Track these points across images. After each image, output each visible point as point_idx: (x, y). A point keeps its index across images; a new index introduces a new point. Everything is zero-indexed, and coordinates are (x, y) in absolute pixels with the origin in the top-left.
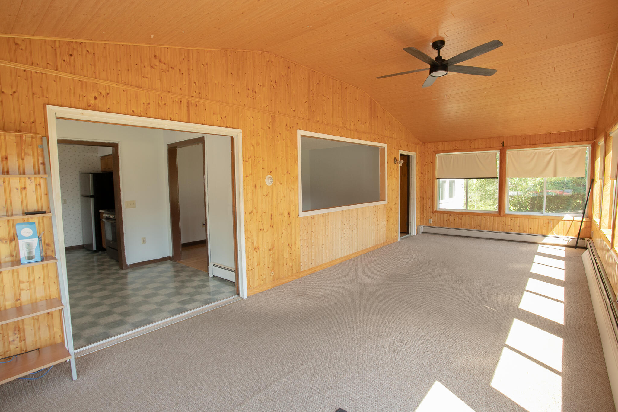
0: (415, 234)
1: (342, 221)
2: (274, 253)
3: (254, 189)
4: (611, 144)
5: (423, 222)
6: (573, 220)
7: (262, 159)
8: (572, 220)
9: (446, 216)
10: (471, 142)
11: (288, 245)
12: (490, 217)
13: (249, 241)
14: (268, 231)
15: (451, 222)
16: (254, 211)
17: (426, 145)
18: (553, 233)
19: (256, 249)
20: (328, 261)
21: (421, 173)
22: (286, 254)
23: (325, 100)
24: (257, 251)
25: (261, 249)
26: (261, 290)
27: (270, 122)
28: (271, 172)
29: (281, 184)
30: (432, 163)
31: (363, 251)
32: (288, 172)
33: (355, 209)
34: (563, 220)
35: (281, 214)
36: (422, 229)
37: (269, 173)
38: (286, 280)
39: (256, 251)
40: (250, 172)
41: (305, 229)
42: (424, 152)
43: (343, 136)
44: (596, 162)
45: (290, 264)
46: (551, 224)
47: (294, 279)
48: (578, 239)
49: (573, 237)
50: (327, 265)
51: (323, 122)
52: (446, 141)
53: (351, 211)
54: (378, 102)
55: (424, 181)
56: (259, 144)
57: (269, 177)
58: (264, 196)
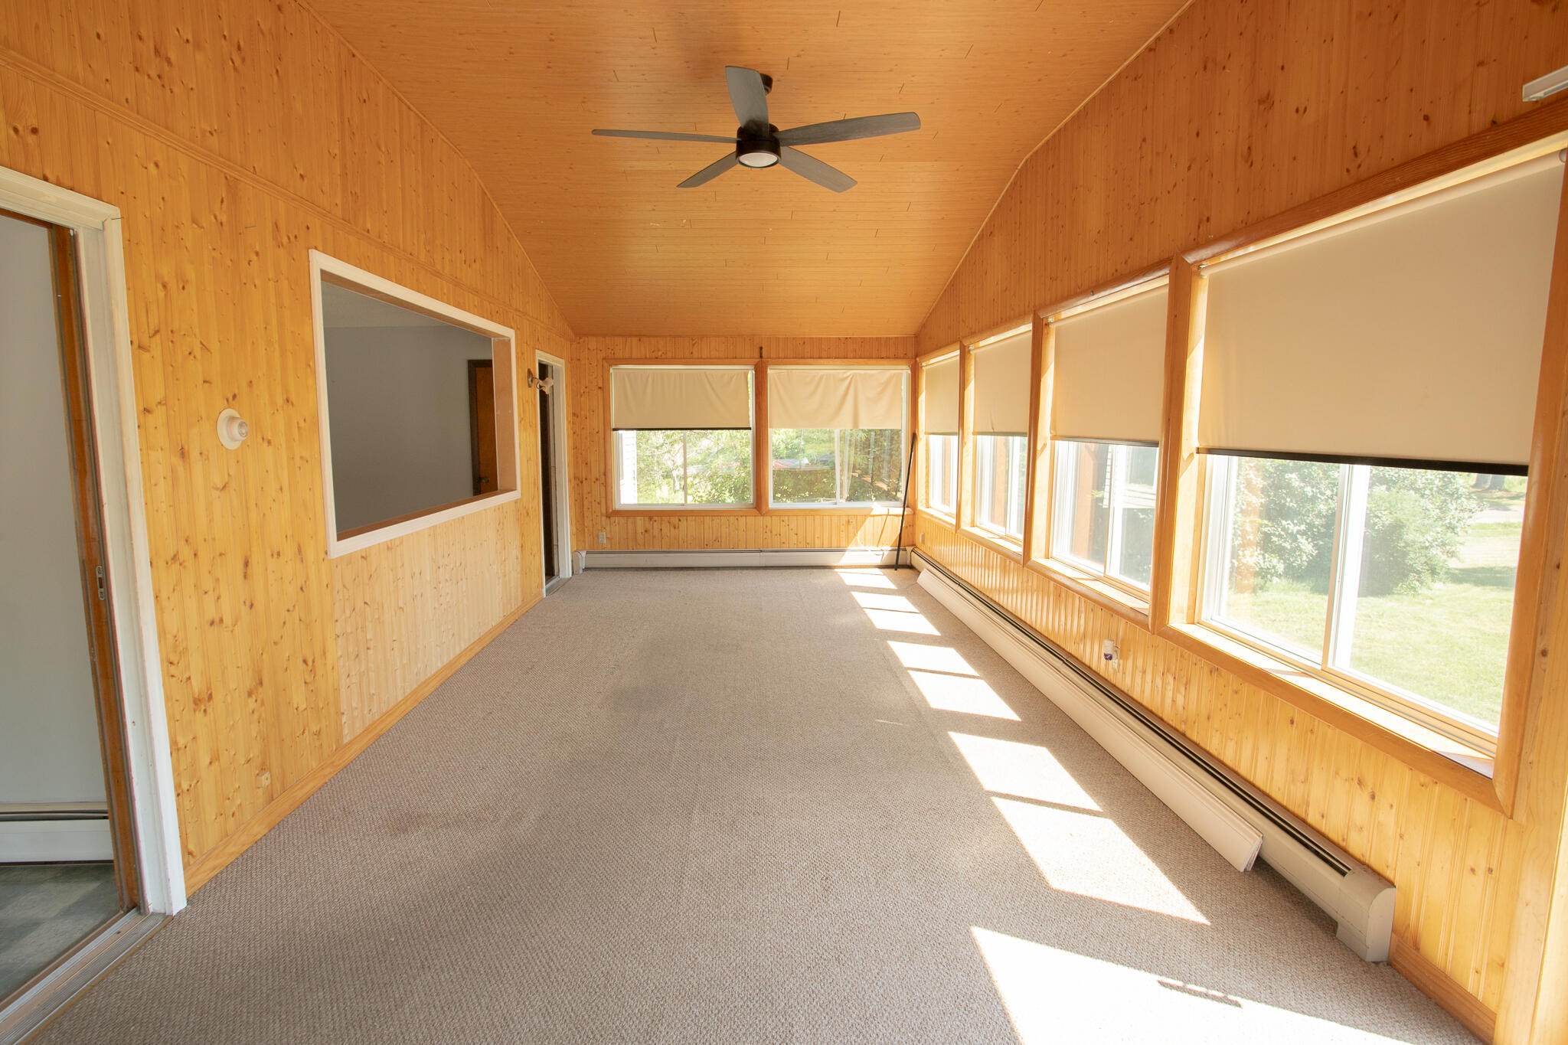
0: (571, 576)
1: (433, 559)
2: (263, 704)
3: (176, 460)
4: (973, 367)
5: (584, 541)
6: (888, 515)
7: (201, 343)
8: (887, 513)
9: (640, 522)
10: (694, 342)
11: (305, 662)
12: (740, 518)
13: (173, 676)
14: (239, 623)
15: (654, 537)
16: (186, 553)
17: (584, 342)
18: (857, 545)
19: (202, 701)
20: (408, 691)
21: (574, 414)
22: (299, 697)
23: (384, 163)
24: (205, 711)
25: (218, 697)
26: (233, 853)
27: (222, 201)
28: (234, 397)
29: (269, 442)
30: (600, 388)
31: (480, 640)
32: (288, 401)
33: (459, 519)
34: (871, 516)
35: (275, 556)
36: (584, 559)
37: (228, 400)
38: (305, 790)
39: (203, 708)
40: (159, 395)
41: (347, 597)
42: (579, 360)
43: (424, 293)
44: (920, 400)
45: (315, 728)
46: (852, 523)
47: (330, 777)
48: (898, 551)
49: (890, 549)
50: (408, 703)
51: (379, 237)
52: (636, 336)
53: (451, 524)
54: (500, 205)
55: (581, 435)
56: (187, 282)
57: (232, 419)
58: (217, 489)
